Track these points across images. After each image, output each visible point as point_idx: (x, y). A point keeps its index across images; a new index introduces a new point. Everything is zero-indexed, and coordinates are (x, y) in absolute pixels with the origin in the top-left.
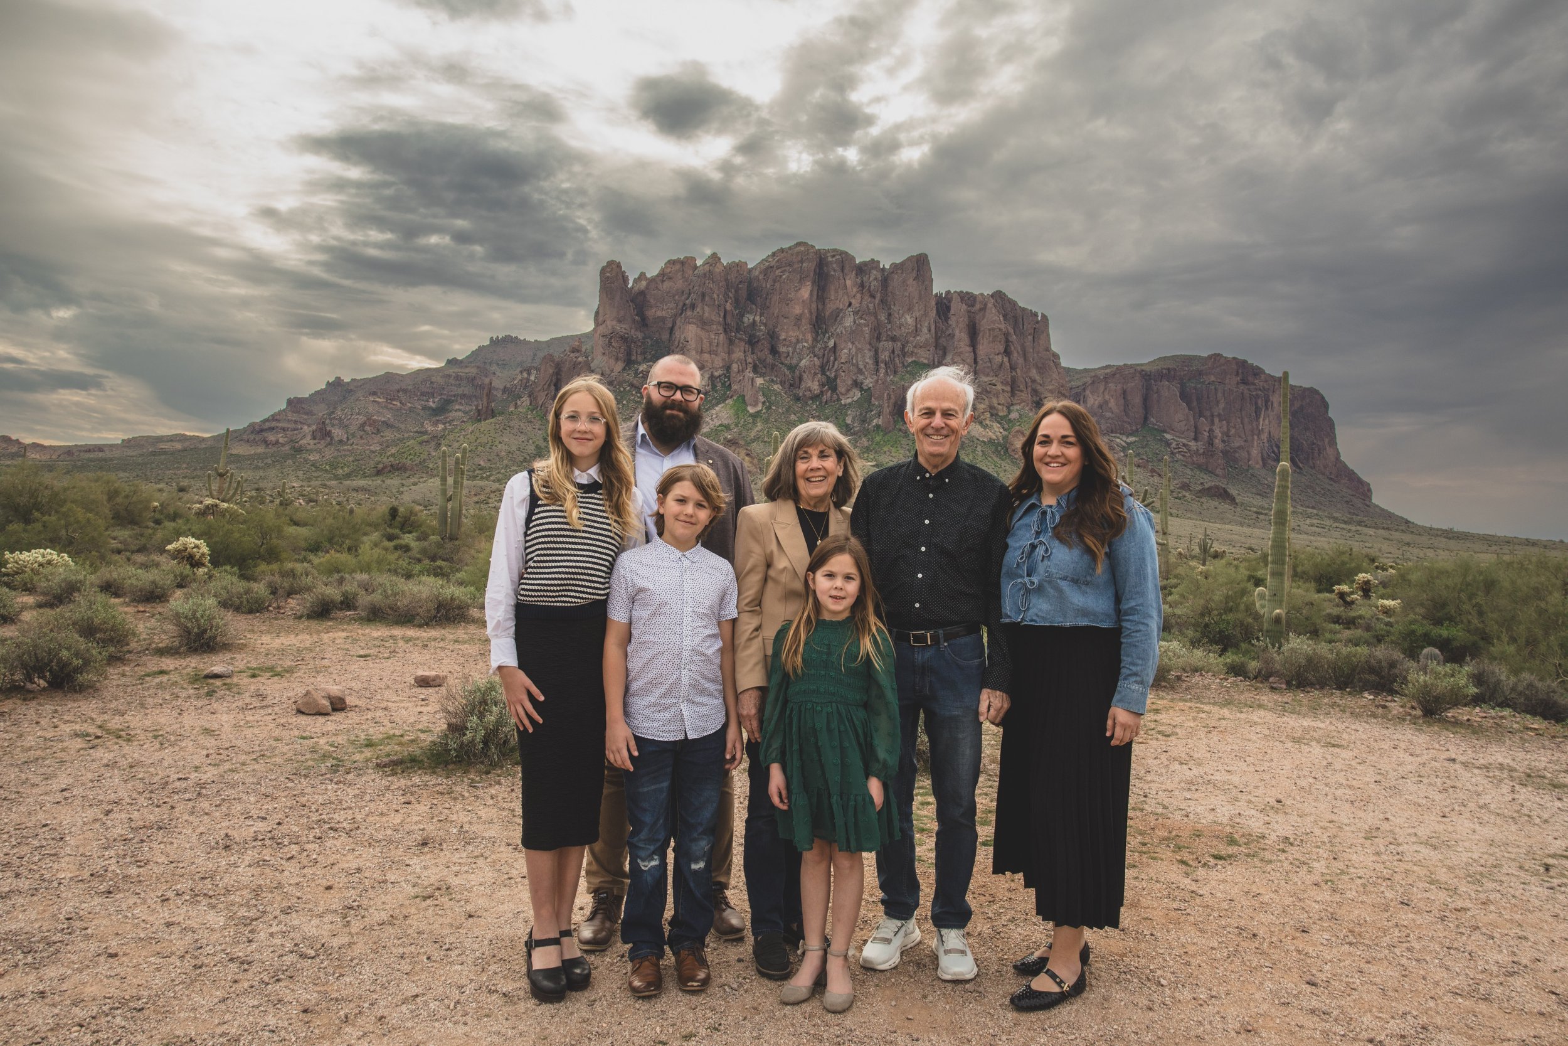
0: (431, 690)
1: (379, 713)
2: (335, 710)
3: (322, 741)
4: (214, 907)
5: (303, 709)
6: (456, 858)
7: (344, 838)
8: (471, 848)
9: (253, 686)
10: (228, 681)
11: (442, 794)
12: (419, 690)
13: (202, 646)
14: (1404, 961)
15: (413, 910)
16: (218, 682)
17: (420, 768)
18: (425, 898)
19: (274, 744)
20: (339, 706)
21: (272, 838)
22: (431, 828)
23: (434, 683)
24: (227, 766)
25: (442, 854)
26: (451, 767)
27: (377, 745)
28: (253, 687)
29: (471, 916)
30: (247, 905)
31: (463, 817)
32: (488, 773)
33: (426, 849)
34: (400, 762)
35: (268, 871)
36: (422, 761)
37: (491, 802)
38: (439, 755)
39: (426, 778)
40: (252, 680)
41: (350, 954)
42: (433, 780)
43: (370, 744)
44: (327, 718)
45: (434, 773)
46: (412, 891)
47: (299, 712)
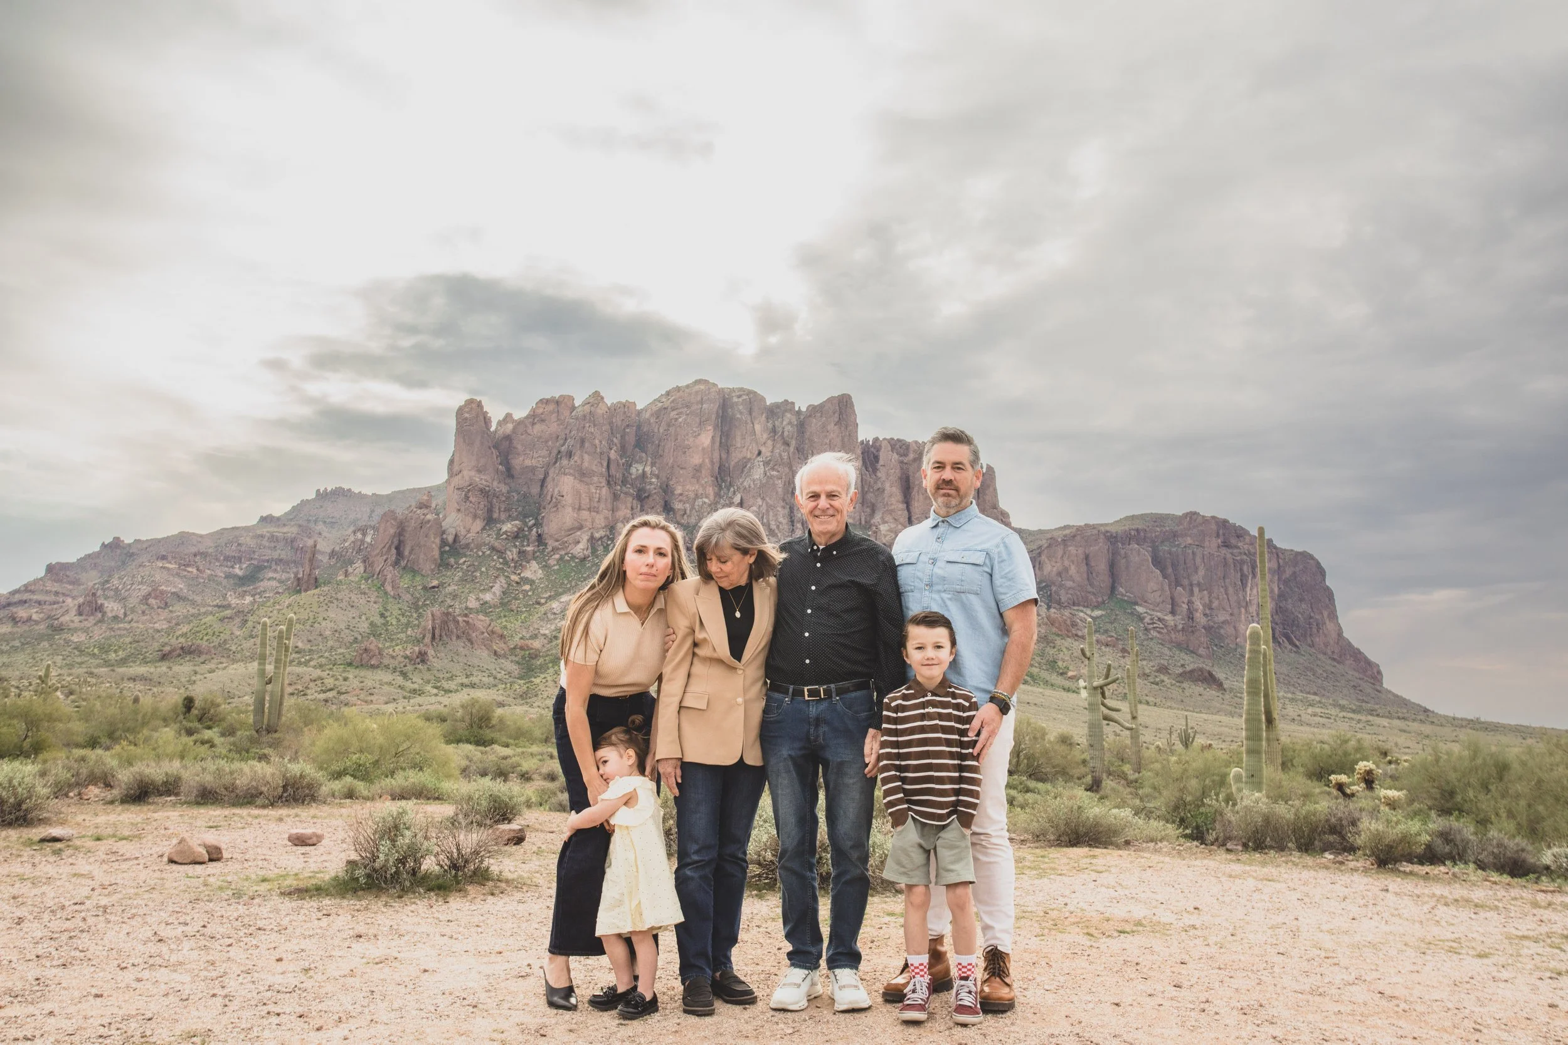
0: (308, 848)
1: (260, 863)
2: (211, 860)
3: (211, 880)
4: (175, 971)
5: (176, 859)
6: (394, 943)
7: (275, 934)
8: (406, 938)
9: (103, 846)
10: (71, 843)
11: (358, 911)
12: (295, 848)
13: (17, 819)
14: (1263, 978)
15: (368, 970)
16: (58, 845)
17: (327, 895)
18: (377, 963)
19: (161, 882)
20: (215, 856)
21: (203, 935)
22: (361, 929)
23: (310, 842)
24: (119, 896)
25: (379, 942)
26: (360, 893)
27: (273, 881)
28: (103, 848)
29: (425, 971)
30: (206, 969)
31: (388, 923)
32: (400, 897)
33: (361, 940)
34: (307, 890)
35: (211, 952)
36: (327, 890)
37: (411, 914)
38: (345, 883)
39: (338, 901)
40: (98, 842)
41: (323, 991)
42: (345, 903)
43: (264, 880)
44: (204, 866)
45: (344, 898)
46: (364, 960)
47: (172, 861)
